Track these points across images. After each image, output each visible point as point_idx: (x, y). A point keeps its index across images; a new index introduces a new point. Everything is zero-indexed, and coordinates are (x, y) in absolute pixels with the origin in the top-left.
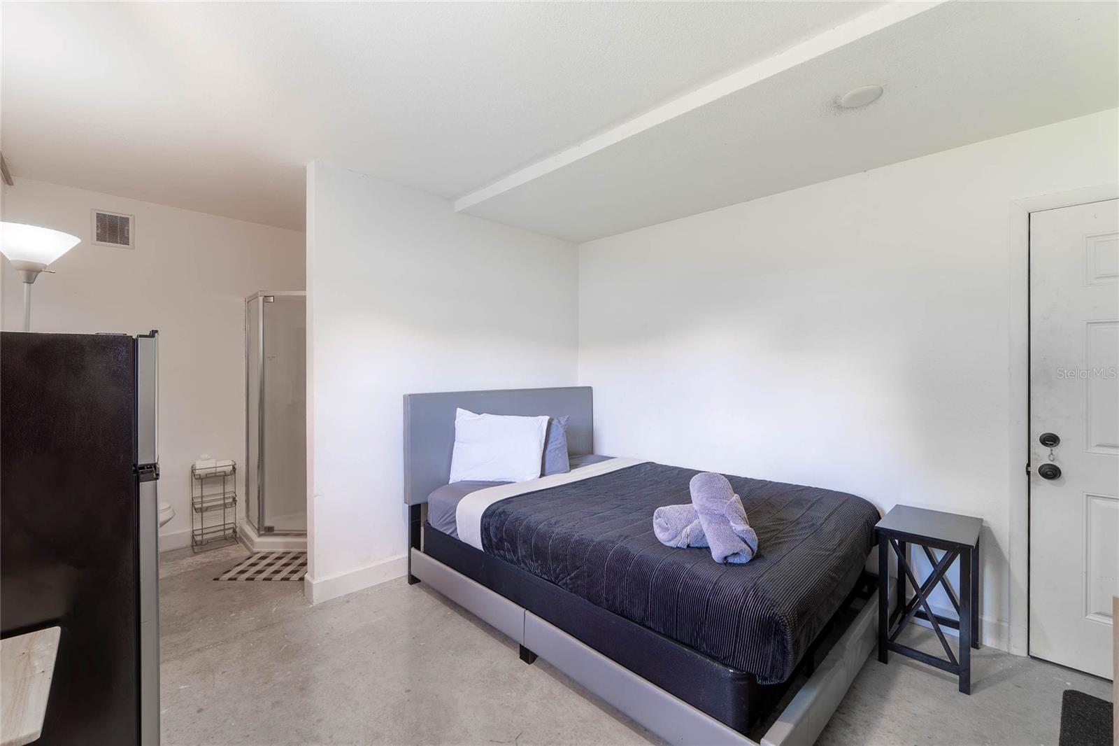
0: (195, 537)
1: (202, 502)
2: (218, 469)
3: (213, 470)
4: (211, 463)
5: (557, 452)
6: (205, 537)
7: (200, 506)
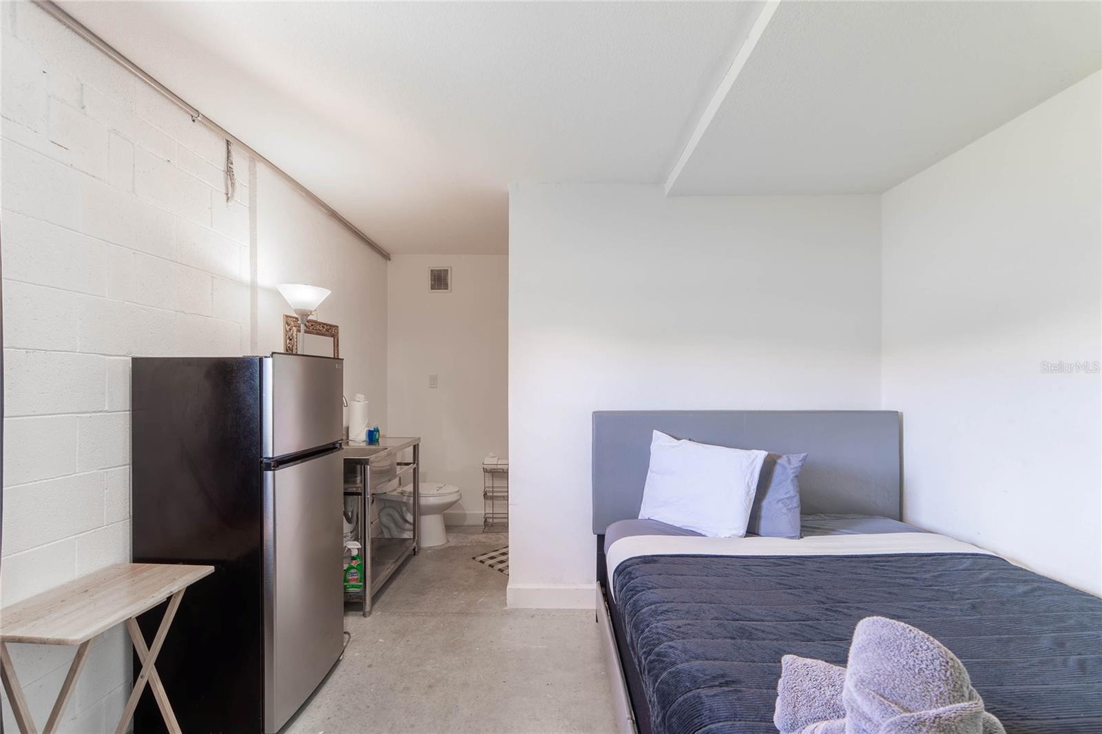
0: (488, 520)
1: (493, 492)
2: (499, 467)
3: (495, 467)
4: (494, 461)
5: (780, 505)
6: (495, 521)
7: (491, 494)
